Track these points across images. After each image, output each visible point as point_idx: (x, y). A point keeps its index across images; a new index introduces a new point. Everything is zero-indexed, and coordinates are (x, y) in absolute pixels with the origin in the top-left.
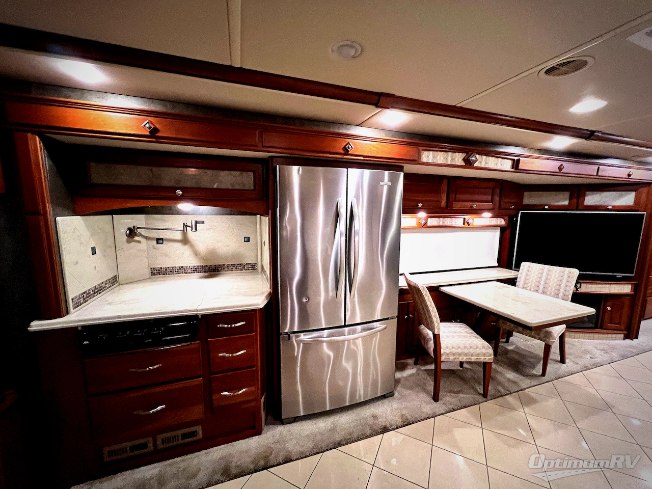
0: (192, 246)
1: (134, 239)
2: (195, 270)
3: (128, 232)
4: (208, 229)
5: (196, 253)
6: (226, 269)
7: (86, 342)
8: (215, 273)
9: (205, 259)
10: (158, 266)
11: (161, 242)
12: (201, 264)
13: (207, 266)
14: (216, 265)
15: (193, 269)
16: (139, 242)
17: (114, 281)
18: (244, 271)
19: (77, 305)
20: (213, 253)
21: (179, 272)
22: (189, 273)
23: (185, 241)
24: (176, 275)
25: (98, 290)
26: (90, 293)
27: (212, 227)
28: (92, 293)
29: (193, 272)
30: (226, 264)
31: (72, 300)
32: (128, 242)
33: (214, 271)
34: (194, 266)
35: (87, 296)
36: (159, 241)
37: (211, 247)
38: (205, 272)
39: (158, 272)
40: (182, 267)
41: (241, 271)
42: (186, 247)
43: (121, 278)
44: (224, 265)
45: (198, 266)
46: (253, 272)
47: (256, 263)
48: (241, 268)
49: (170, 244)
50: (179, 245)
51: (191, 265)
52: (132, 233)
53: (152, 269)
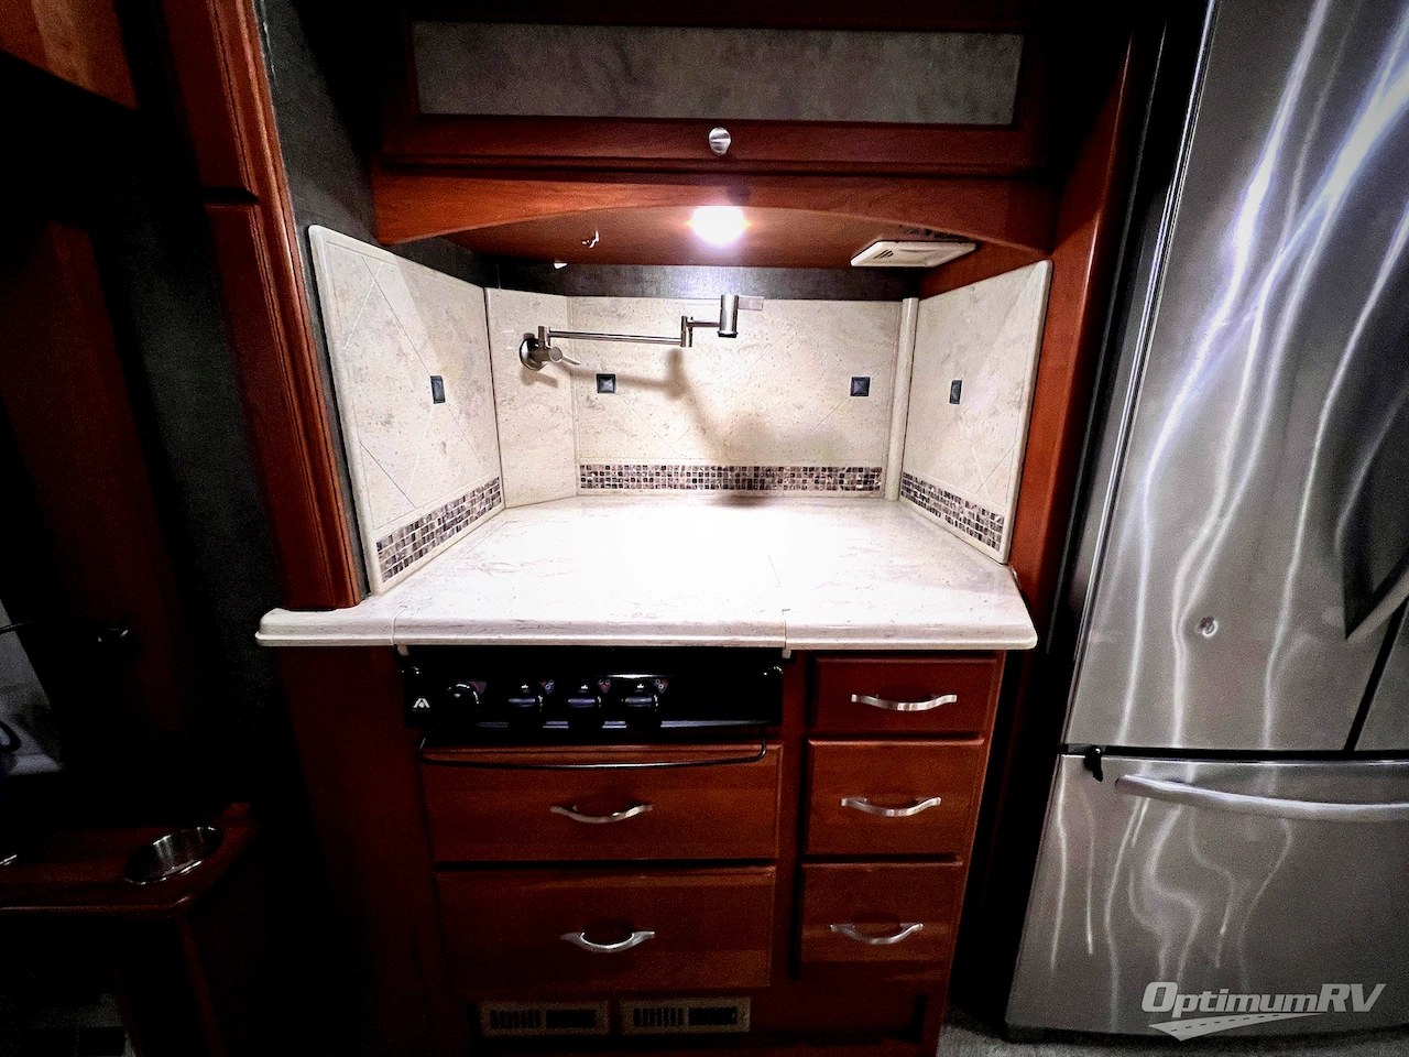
0: (693, 403)
1: (542, 371)
2: (698, 479)
3: (525, 350)
4: (745, 348)
5: (704, 427)
6: (787, 482)
7: (422, 703)
8: (751, 493)
9: (727, 447)
10: (599, 461)
11: (608, 384)
12: (717, 465)
13: (732, 469)
14: (757, 468)
15: (692, 478)
16: (553, 382)
17: (493, 494)
18: (839, 492)
19: (397, 566)
20: (752, 428)
21: (655, 484)
22: (682, 487)
23: (676, 385)
24: (646, 491)
25: (453, 520)
26: (432, 526)
27: (755, 342)
28: (437, 527)
29: (691, 484)
30: (788, 464)
31: (380, 546)
32: (527, 380)
33: (750, 488)
34: (696, 468)
35: (422, 537)
36: (604, 380)
37: (749, 408)
38: (726, 487)
39: (599, 479)
40: (664, 468)
41: (831, 493)
42: (678, 405)
43: (510, 486)
44: (781, 469)
45: (707, 468)
46: (865, 497)
47: (879, 470)
48: (832, 480)
49: (633, 393)
50: (656, 398)
51: (688, 463)
52: (536, 350)
53: (585, 471)
